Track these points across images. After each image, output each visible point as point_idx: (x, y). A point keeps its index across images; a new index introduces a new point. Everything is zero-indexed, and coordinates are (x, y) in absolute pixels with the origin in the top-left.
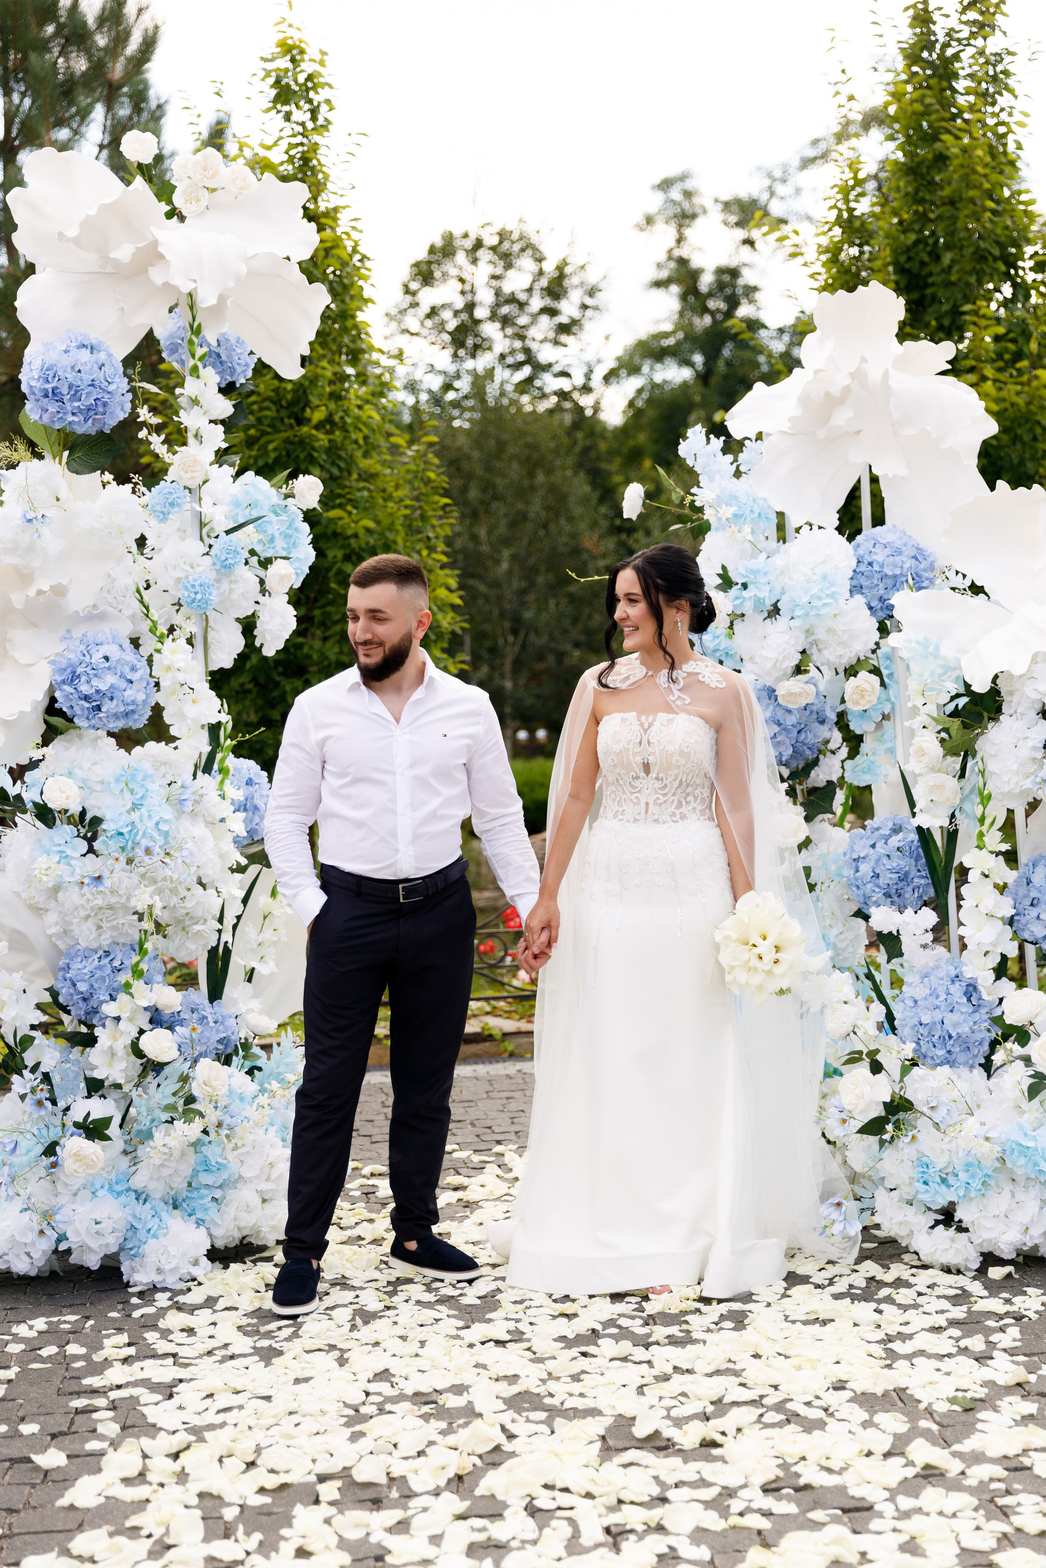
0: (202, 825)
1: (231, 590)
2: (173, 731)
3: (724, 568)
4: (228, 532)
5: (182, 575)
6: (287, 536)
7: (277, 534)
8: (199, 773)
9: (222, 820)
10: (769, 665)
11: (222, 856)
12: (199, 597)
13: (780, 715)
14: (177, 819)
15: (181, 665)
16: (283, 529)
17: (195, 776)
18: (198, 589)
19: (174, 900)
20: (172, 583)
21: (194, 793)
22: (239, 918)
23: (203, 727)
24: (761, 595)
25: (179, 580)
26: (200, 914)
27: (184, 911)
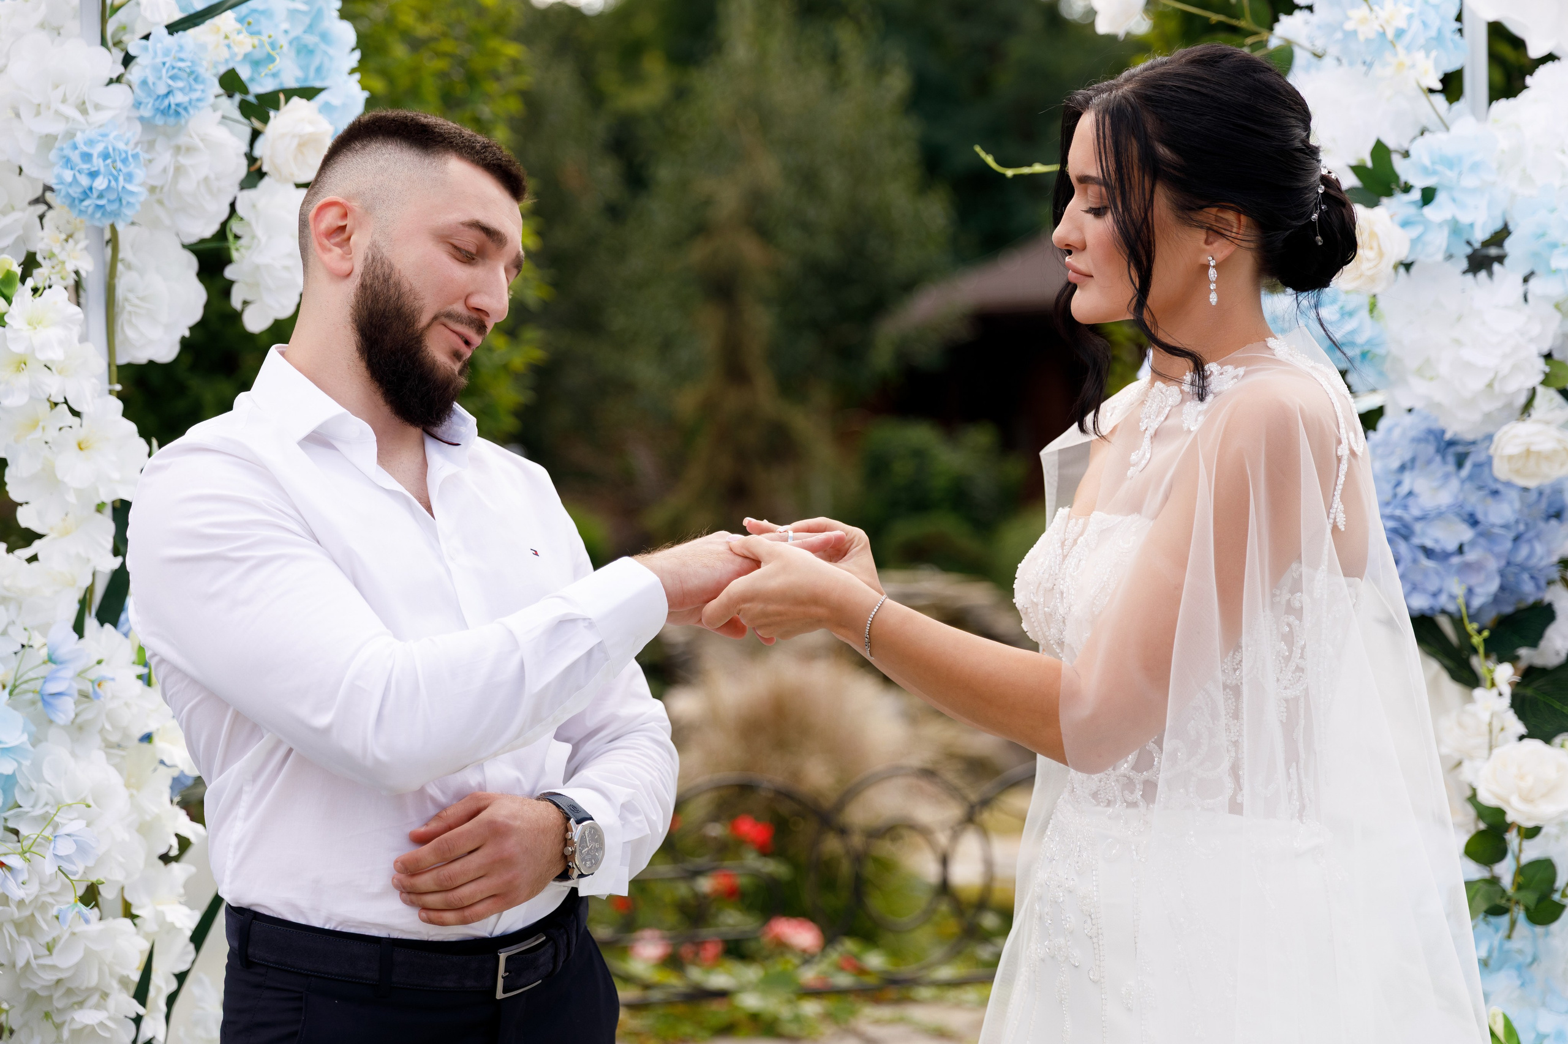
0: (99, 755)
1: (179, 170)
2: (25, 518)
3: (1380, 151)
4: (173, 28)
5: (57, 128)
6: (304, 51)
7: (283, 41)
8: (91, 623)
9: (147, 738)
10: (1477, 384)
11: (146, 829)
12: (100, 183)
13: (1475, 501)
14: (35, 741)
15: (55, 354)
16: (297, 31)
17: (79, 628)
18: (98, 163)
19: (26, 951)
20: (30, 147)
21: (80, 674)
22: (181, 977)
23: (100, 508)
24: (1465, 218)
25: (48, 141)
26: (93, 981)
27: (50, 977)
